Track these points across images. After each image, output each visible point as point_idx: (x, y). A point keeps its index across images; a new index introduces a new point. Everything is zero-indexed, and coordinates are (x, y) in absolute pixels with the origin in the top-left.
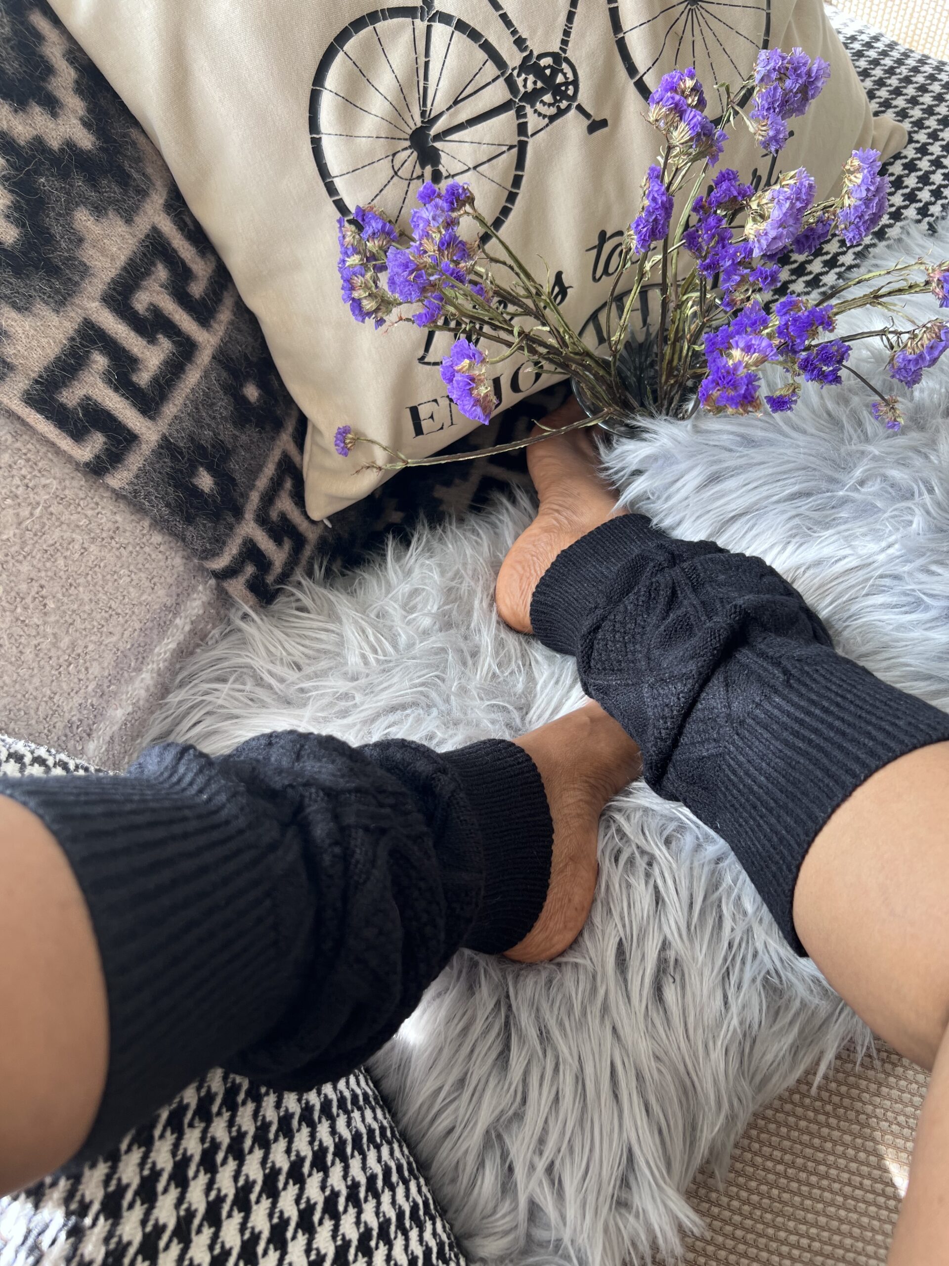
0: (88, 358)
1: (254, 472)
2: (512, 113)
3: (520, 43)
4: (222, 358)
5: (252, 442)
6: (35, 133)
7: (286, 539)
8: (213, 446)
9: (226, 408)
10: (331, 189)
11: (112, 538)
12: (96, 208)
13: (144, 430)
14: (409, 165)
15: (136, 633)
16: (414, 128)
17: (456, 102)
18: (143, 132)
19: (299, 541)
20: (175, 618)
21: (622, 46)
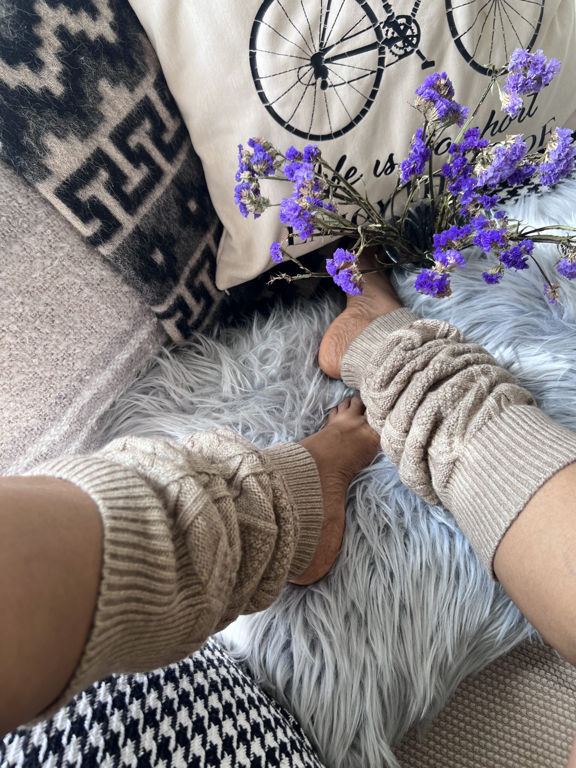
0: (97, 172)
1: (188, 255)
2: (376, 50)
3: (387, 7)
4: (177, 182)
5: (189, 236)
6: (82, 28)
7: (202, 299)
8: (166, 236)
9: (176, 214)
10: (258, 86)
11: (99, 285)
12: (113, 80)
13: (126, 221)
14: (308, 76)
15: (105, 346)
16: (314, 53)
17: (342, 40)
18: (146, 36)
19: (209, 300)
20: (130, 339)
21: (450, 16)
